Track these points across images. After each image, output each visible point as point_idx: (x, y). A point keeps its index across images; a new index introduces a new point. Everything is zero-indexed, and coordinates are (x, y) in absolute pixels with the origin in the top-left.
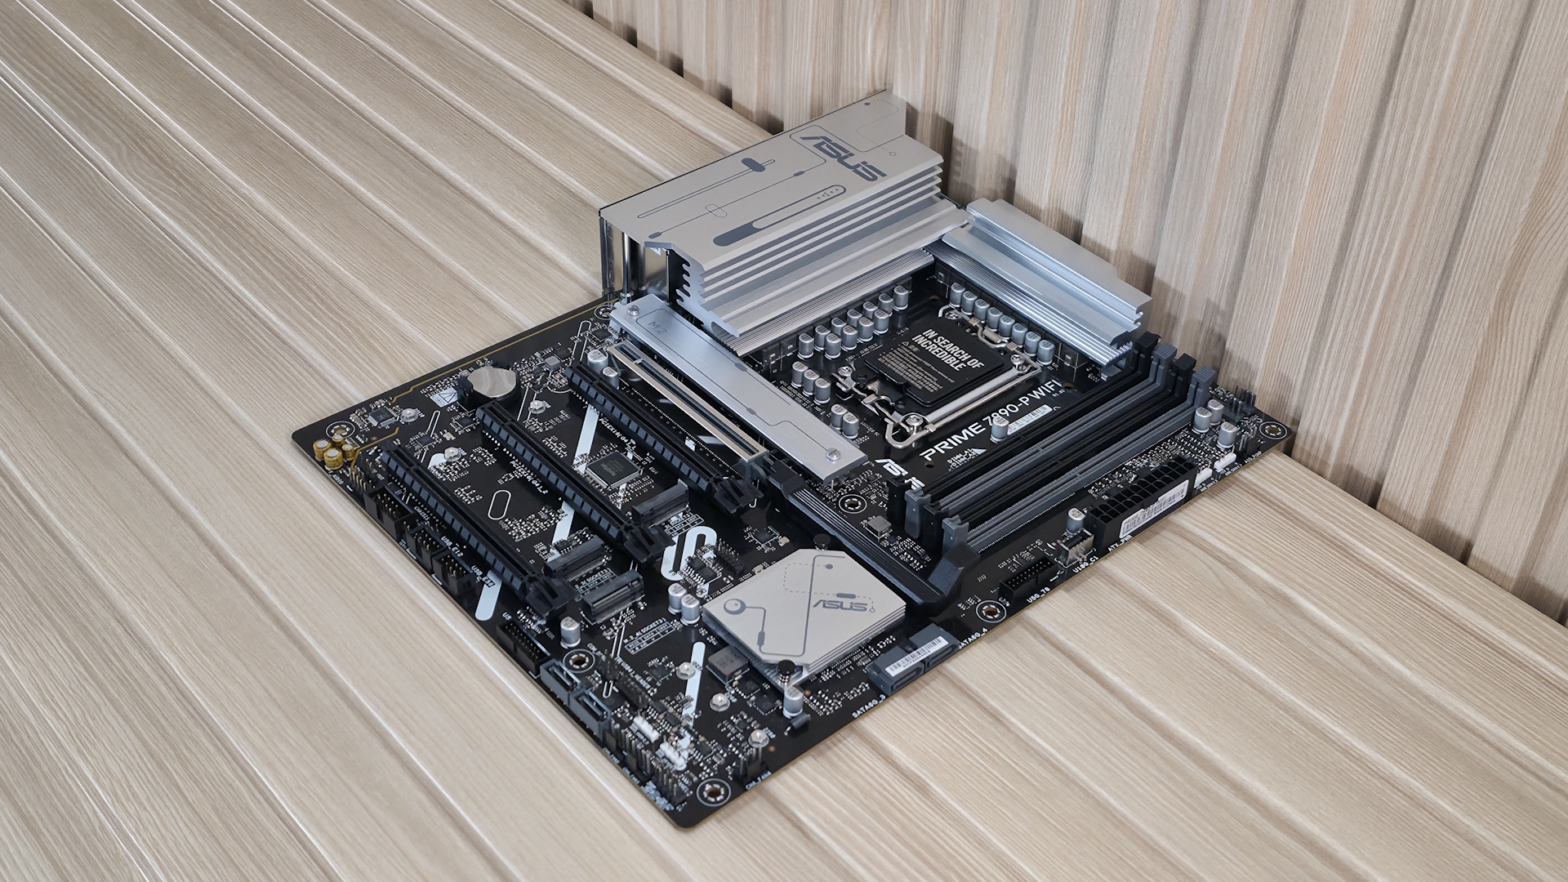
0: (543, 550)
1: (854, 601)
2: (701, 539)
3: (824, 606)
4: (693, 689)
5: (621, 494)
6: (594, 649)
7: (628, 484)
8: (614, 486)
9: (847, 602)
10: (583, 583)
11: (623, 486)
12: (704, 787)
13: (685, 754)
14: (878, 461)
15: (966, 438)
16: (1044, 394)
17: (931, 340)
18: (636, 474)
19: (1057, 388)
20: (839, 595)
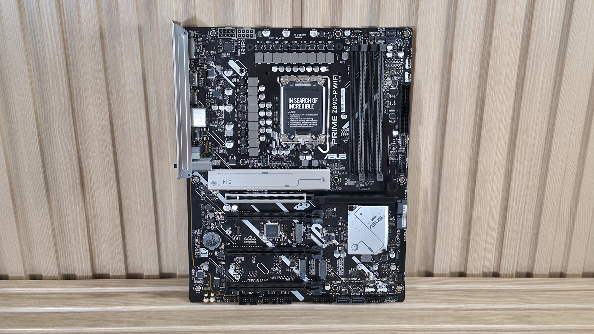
0: (289, 270)
1: (377, 218)
2: (316, 228)
3: (373, 227)
4: (366, 270)
5: (283, 236)
6: (334, 282)
7: (280, 231)
8: (279, 236)
9: (376, 220)
10: (309, 268)
11: (281, 233)
12: (396, 289)
13: (384, 286)
14: (325, 158)
15: (336, 125)
16: (337, 84)
17: (294, 103)
18: (279, 226)
19: (337, 77)
20: (373, 220)
